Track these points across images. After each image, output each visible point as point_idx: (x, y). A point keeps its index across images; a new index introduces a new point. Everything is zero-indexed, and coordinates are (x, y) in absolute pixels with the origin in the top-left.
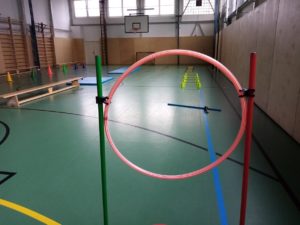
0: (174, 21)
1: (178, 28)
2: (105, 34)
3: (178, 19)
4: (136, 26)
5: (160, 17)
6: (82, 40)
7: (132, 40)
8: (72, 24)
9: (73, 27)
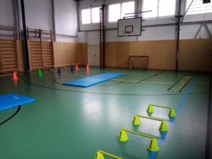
0: (174, 22)
1: (178, 30)
2: (104, 39)
3: (178, 20)
4: (129, 29)
5: (158, 19)
6: (86, 44)
7: (128, 43)
8: (79, 30)
9: (79, 33)
